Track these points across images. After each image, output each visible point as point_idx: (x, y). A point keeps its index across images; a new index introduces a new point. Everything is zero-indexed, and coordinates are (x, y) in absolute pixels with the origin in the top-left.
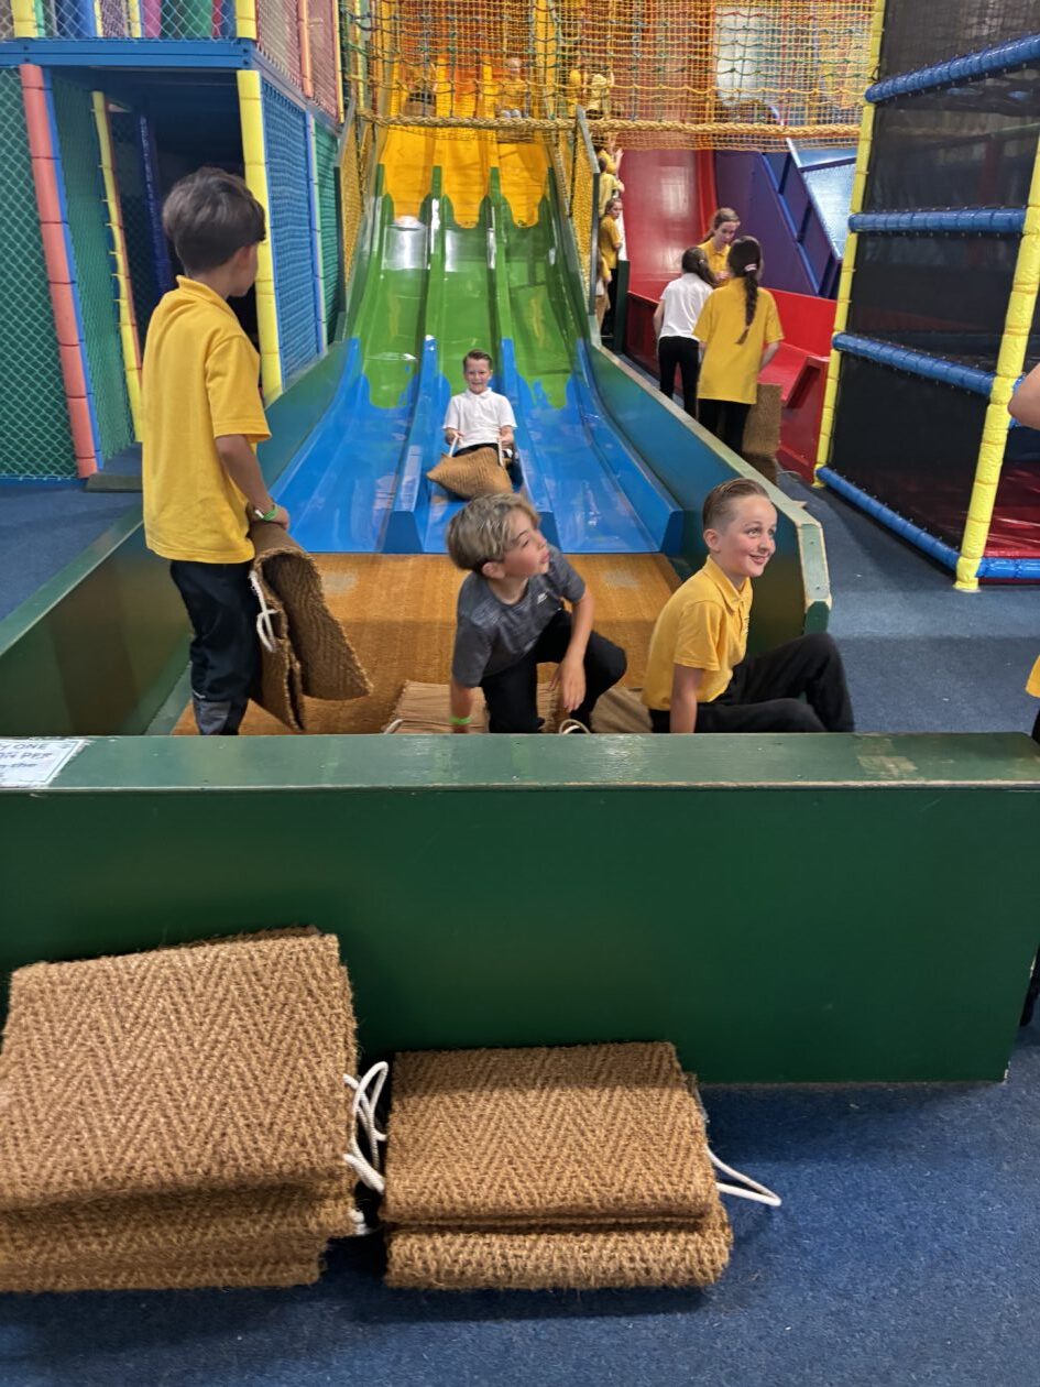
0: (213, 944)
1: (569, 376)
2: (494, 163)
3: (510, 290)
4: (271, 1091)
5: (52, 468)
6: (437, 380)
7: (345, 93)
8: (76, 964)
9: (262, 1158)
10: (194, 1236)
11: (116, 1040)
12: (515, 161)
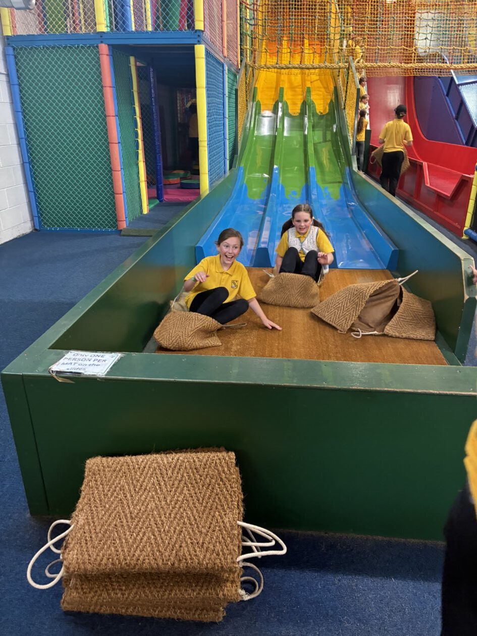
0: (176, 453)
1: (341, 185)
2: (308, 85)
3: (314, 144)
4: (203, 527)
5: (107, 225)
6: (279, 186)
7: (241, 55)
8: (114, 458)
9: (199, 560)
10: (165, 595)
11: (132, 496)
12: (318, 84)
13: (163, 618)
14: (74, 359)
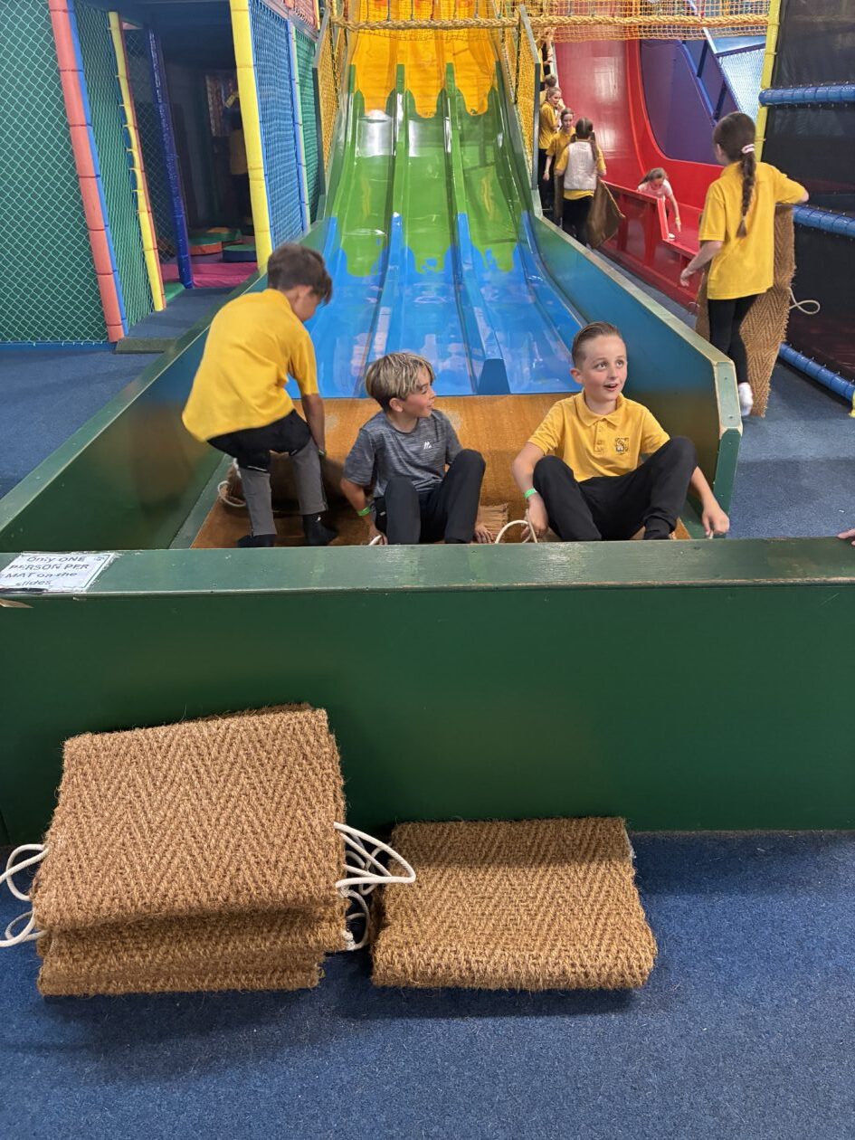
1: (515, 244)
2: (449, 59)
3: (464, 171)
4: (275, 836)
5: (87, 334)
6: (403, 251)
7: (321, 4)
8: (115, 734)
9: (270, 888)
10: (217, 950)
11: (150, 795)
12: (467, 56)
13: (217, 991)
14: (30, 567)
